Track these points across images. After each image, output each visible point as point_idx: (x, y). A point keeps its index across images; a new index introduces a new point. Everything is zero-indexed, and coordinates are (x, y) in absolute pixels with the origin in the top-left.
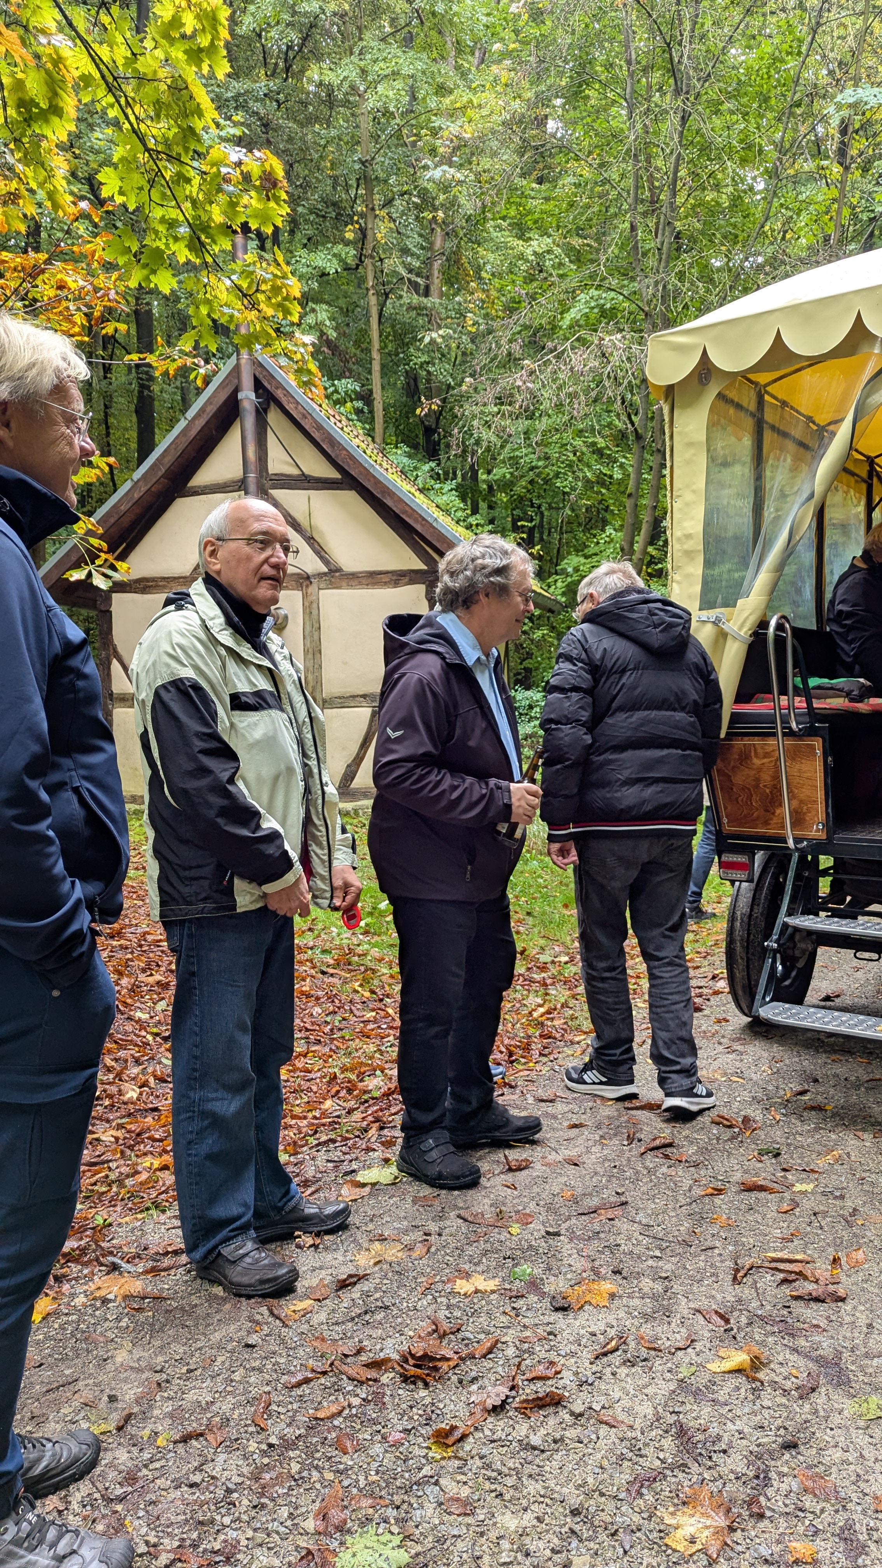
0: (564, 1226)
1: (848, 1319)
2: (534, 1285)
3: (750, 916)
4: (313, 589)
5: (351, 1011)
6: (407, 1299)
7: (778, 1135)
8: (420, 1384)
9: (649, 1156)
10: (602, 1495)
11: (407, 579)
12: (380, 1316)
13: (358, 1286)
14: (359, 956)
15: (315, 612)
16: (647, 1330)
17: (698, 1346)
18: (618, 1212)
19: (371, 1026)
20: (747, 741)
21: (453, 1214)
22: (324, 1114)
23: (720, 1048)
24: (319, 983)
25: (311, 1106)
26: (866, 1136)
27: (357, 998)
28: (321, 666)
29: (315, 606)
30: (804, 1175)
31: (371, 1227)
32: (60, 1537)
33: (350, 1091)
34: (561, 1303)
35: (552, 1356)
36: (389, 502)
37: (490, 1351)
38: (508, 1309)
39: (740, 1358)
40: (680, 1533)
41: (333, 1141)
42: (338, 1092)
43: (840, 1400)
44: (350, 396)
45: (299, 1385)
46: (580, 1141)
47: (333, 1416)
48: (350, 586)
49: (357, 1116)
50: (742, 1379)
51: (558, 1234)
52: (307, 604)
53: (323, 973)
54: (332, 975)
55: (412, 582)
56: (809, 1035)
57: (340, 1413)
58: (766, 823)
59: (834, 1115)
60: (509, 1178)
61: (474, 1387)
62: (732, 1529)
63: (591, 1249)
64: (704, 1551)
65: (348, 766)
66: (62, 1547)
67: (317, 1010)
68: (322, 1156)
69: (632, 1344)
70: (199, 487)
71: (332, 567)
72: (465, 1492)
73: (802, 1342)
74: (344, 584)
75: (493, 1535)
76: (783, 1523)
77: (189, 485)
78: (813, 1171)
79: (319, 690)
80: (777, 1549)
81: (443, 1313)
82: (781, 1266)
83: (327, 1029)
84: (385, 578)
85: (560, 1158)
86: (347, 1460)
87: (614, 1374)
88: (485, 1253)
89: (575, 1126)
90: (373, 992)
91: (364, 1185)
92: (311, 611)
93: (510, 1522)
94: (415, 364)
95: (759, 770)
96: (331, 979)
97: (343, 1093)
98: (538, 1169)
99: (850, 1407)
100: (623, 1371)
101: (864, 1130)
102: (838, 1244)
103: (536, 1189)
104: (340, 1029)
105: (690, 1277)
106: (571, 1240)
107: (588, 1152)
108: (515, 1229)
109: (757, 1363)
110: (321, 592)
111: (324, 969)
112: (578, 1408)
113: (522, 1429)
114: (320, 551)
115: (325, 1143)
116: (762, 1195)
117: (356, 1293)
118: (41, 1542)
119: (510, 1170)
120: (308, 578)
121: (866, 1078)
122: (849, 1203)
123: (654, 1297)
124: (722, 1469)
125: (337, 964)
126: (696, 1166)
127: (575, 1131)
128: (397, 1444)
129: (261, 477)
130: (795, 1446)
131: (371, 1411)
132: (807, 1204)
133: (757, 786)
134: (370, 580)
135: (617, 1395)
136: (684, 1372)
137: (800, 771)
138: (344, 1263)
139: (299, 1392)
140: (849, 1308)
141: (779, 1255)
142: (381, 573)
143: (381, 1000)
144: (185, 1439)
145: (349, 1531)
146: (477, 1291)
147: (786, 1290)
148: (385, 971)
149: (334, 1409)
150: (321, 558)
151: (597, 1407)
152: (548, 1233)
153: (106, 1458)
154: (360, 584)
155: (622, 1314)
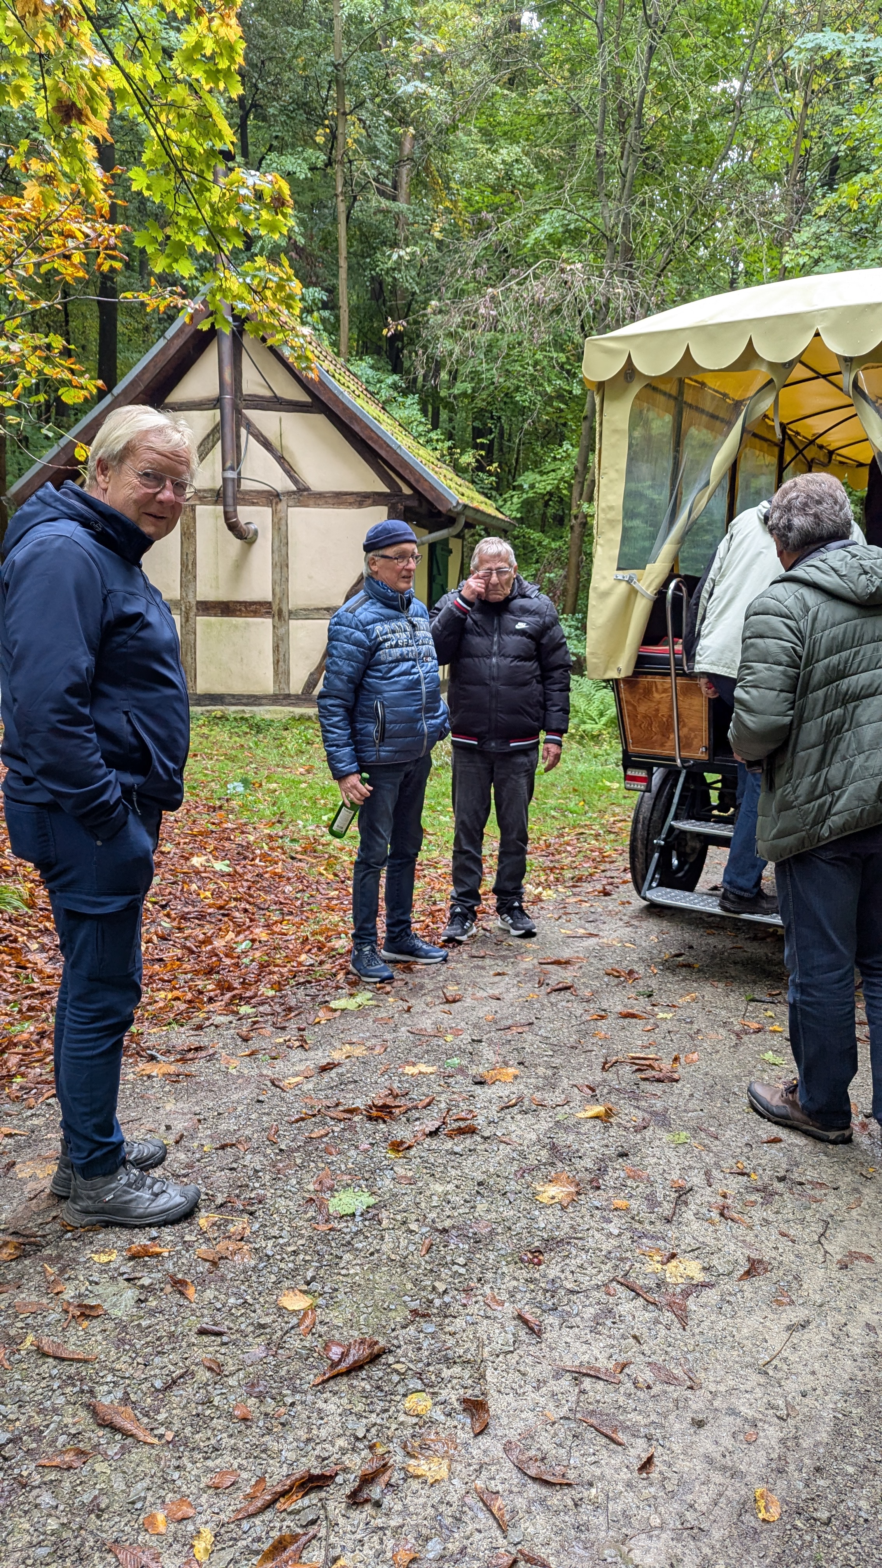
0: (485, 1037)
1: (677, 1092)
2: (462, 1070)
3: (650, 819)
4: (282, 506)
5: (318, 890)
6: (369, 1078)
7: (654, 983)
8: (380, 1121)
9: (554, 994)
10: (498, 1176)
11: (370, 501)
12: (351, 1086)
13: (334, 1070)
14: (323, 845)
15: (283, 528)
16: (538, 1096)
17: (572, 1105)
18: (526, 1029)
19: (334, 902)
20: (649, 679)
21: (403, 1029)
22: (300, 964)
23: (621, 923)
24: (289, 867)
25: (288, 959)
26: (720, 985)
27: (322, 879)
28: (287, 580)
29: (283, 522)
30: (667, 1009)
31: (342, 1036)
32: (154, 1184)
33: (320, 949)
34: (479, 1079)
35: (472, 1107)
36: (356, 428)
37: (429, 1104)
38: (442, 1083)
39: (599, 1109)
40: (545, 1195)
41: (310, 982)
42: (310, 950)
43: (661, 1133)
44: (316, 305)
45: (297, 1121)
46: (502, 984)
47: (322, 1136)
48: (318, 505)
49: (327, 966)
50: (598, 1122)
51: (480, 1041)
52: (276, 520)
53: (293, 858)
54: (300, 860)
55: (375, 503)
56: (694, 915)
57: (326, 1135)
58: (662, 745)
59: (699, 971)
60: (447, 1007)
61: (417, 1123)
62: (578, 1193)
63: (503, 1051)
64: (560, 1203)
65: (311, 674)
66: (156, 1188)
67: (288, 888)
68: (301, 992)
69: (527, 1103)
70: (176, 403)
71: (301, 487)
72: (410, 1174)
73: (643, 1103)
74: (311, 502)
75: (428, 1193)
76: (611, 1193)
77: (167, 401)
78: (674, 1006)
79: (285, 601)
80: (605, 1203)
81: (395, 1085)
82: (637, 1061)
83: (298, 903)
84: (351, 499)
85: (485, 994)
86: (331, 1158)
87: (512, 1118)
88: (427, 1052)
89: (499, 974)
90: (336, 875)
91: (335, 1010)
92: (280, 527)
93: (439, 1188)
94: (381, 270)
95: (659, 703)
96: (299, 864)
97: (314, 950)
98: (468, 1002)
99: (666, 1137)
100: (519, 1117)
101: (719, 981)
102: (682, 1050)
103: (466, 1014)
104: (309, 904)
105: (574, 1068)
106: (490, 1045)
107: (508, 990)
108: (449, 1038)
109: (609, 1113)
110: (290, 509)
111: (293, 855)
112: (487, 1134)
113: (449, 1145)
114: (289, 471)
115: (303, 983)
116: (634, 1020)
117: (333, 1073)
118: (143, 1185)
119: (448, 1002)
120: (278, 495)
121: (731, 946)
122: (695, 1027)
123: (545, 1078)
124: (577, 1166)
125: (305, 851)
126: (587, 1002)
127: (499, 978)
128: (366, 1151)
129: (236, 396)
130: (627, 1155)
131: (347, 1135)
132: (664, 1027)
133: (656, 716)
134: (335, 500)
135: (514, 1128)
136: (559, 1117)
137: (690, 704)
138: (324, 1057)
139: (298, 1125)
140: (679, 1086)
141: (638, 1055)
142: (346, 494)
143: (343, 882)
144: (223, 1147)
145: (336, 1191)
146: (420, 1073)
147: (639, 1075)
148: (346, 858)
149: (322, 1132)
150: (291, 477)
151: (499, 1134)
152: (473, 1040)
153: (170, 1158)
154: (326, 503)
155: (521, 1087)
